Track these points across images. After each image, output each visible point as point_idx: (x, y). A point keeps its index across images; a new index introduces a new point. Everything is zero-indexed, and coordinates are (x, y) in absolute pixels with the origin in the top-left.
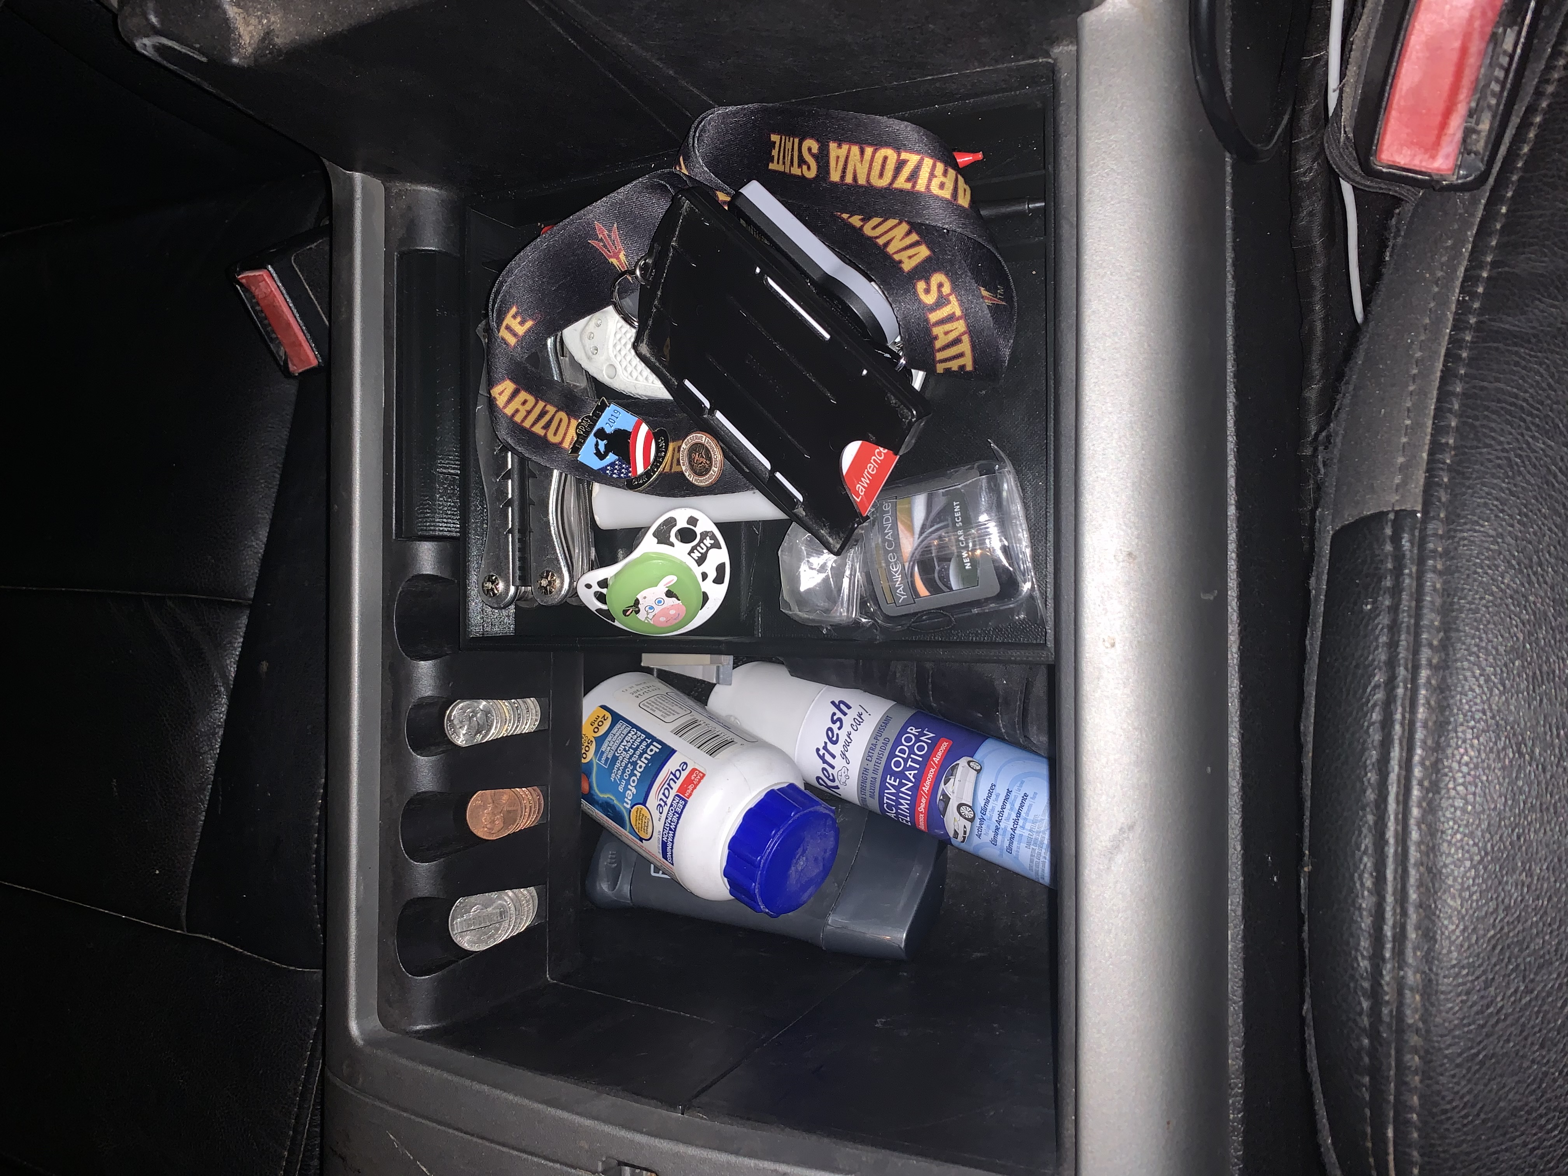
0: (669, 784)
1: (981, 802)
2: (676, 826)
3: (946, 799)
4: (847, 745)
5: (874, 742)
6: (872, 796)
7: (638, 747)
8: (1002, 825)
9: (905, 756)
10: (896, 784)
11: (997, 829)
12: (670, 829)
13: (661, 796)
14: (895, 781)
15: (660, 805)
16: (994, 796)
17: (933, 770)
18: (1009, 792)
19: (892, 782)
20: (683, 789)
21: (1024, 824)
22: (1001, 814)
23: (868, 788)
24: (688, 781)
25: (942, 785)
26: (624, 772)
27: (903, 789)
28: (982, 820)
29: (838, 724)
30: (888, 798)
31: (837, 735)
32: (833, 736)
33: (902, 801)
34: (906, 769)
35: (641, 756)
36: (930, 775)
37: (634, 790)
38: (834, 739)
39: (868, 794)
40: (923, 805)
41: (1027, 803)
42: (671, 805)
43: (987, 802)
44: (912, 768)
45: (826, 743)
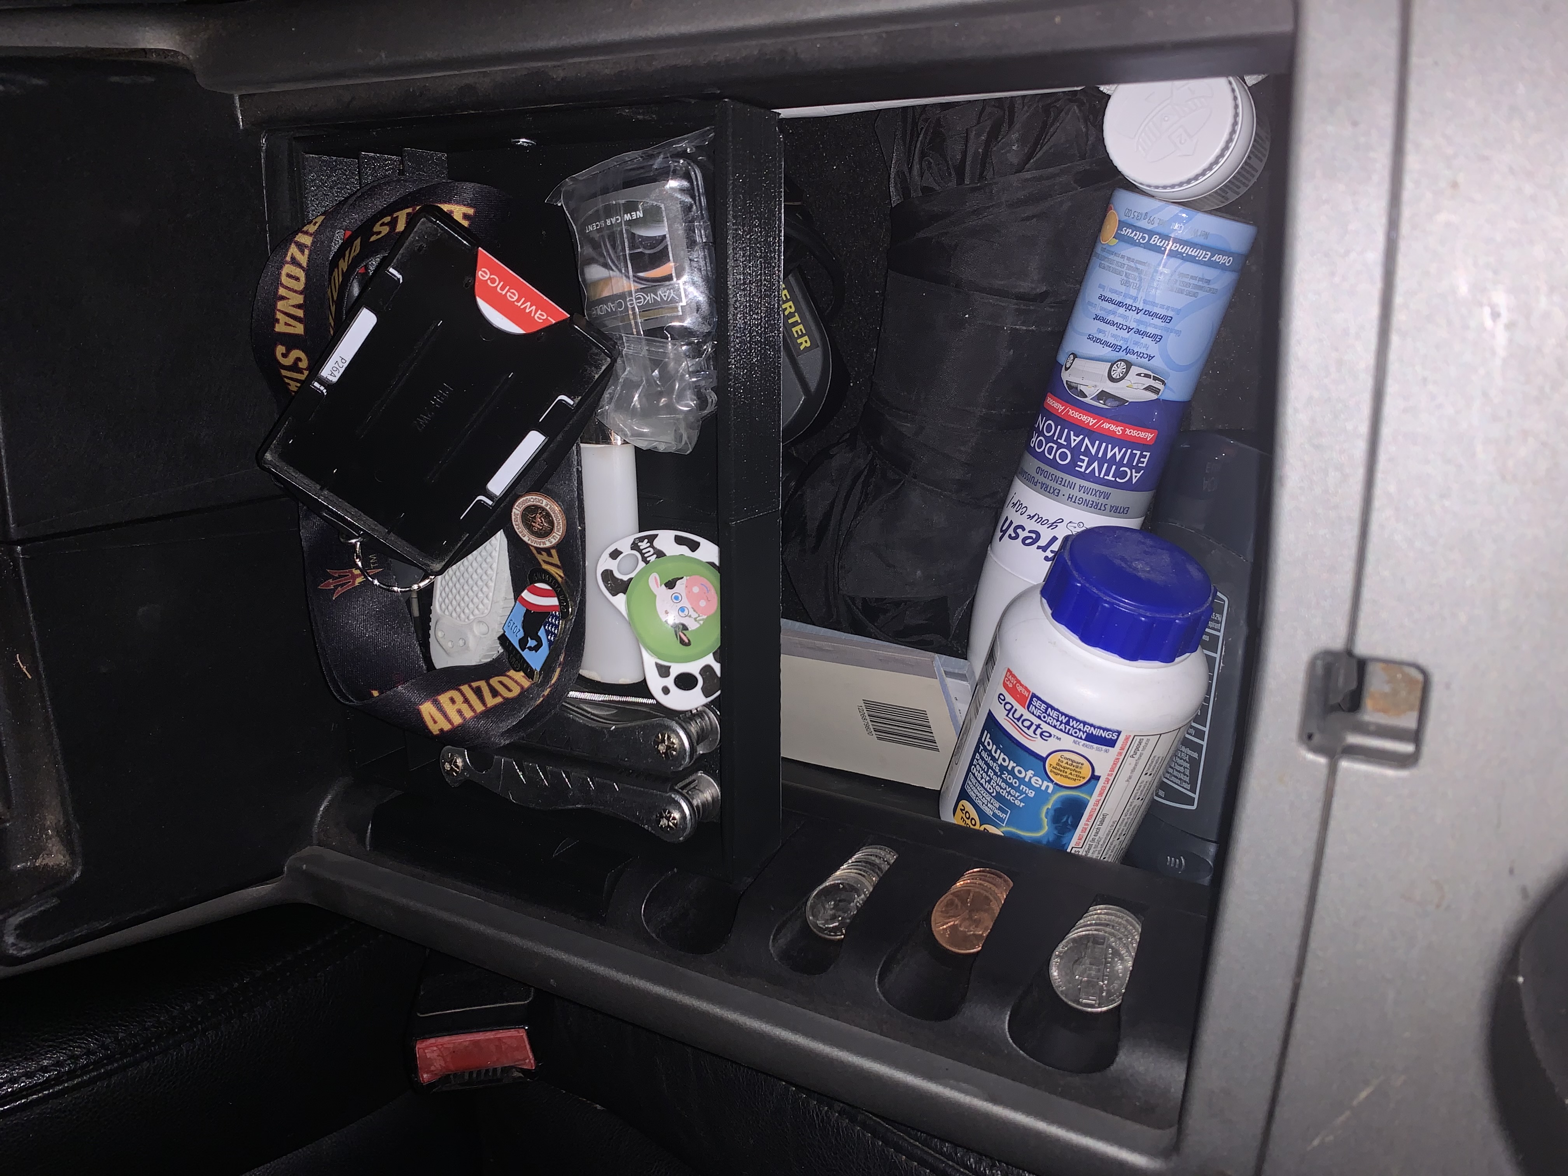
0: (1018, 720)
1: (1106, 351)
2: (1063, 714)
3: (1103, 395)
4: (1041, 521)
5: (1039, 485)
6: (1107, 496)
7: (986, 763)
8: (1133, 325)
9: (1055, 446)
10: (1086, 459)
11: (1138, 332)
12: (1067, 723)
13: (1030, 732)
14: (1083, 461)
15: (1041, 734)
16: (1100, 336)
17: (1071, 412)
18: (1096, 318)
19: (1084, 465)
20: (1021, 700)
21: (1131, 297)
22: (1120, 327)
23: (1095, 499)
24: (1013, 691)
25: (1087, 400)
26: (1010, 785)
27: (1093, 452)
28: (1128, 351)
29: (1019, 531)
30: (1107, 474)
31: (1030, 532)
32: (1031, 538)
33: (1109, 455)
34: (1068, 446)
35: (994, 760)
36: (1076, 415)
37: (1030, 773)
38: (1034, 536)
39: (1101, 500)
40: (1113, 428)
41: (1109, 295)
42: (1039, 717)
43: (1106, 344)
44: (1068, 439)
45: (1039, 547)
